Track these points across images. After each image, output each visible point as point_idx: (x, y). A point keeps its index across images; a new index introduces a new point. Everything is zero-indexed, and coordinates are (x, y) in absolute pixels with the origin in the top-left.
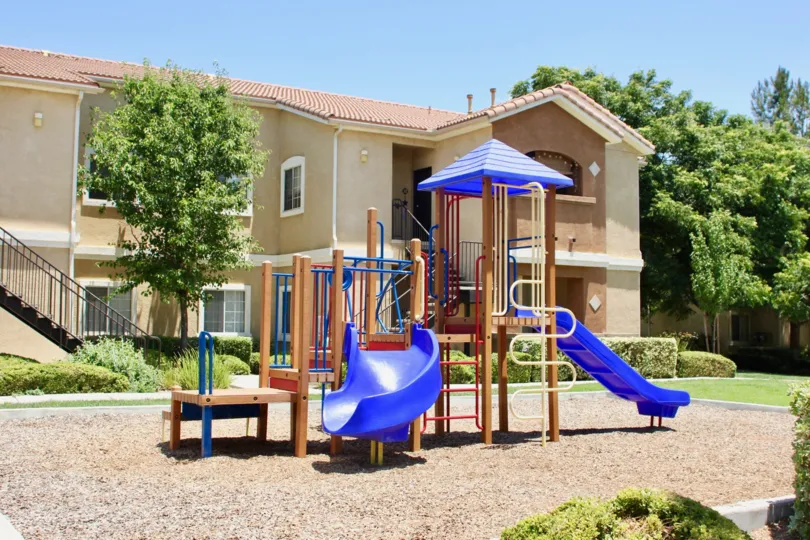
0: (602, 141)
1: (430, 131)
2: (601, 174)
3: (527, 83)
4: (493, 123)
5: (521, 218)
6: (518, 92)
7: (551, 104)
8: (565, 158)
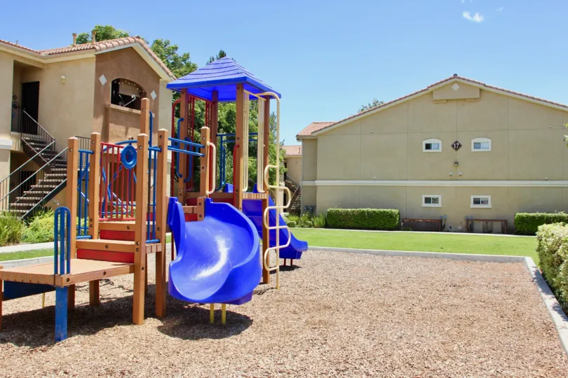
0: (159, 78)
1: (43, 54)
2: (157, 98)
3: (88, 35)
4: (97, 55)
5: (112, 123)
6: (80, 40)
7: (131, 48)
8: (138, 86)
